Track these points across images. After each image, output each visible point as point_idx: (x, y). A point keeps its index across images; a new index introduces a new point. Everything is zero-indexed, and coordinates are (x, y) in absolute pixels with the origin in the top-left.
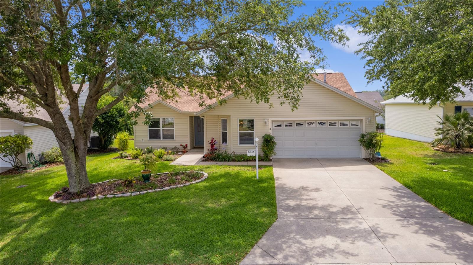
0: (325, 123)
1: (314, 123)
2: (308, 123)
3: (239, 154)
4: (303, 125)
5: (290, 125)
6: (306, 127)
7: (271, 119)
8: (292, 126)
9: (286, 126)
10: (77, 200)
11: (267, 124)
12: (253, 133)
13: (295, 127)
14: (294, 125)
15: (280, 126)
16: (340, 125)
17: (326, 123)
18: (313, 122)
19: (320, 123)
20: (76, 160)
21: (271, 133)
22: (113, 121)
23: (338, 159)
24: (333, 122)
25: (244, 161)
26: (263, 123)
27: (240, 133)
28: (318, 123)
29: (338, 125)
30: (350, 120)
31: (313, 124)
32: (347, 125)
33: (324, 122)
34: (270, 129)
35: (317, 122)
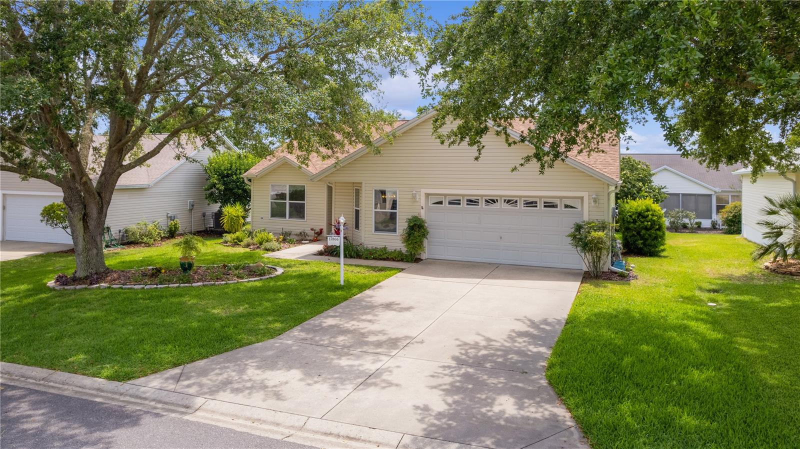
0: (516, 202)
1: (497, 200)
2: (486, 201)
3: (370, 247)
4: (478, 203)
5: (455, 202)
6: (484, 206)
7: (424, 191)
8: (459, 204)
9: (450, 203)
10: (72, 287)
11: (418, 200)
12: (396, 213)
13: (466, 206)
14: (464, 203)
15: (441, 203)
16: (543, 206)
17: (518, 202)
18: (495, 198)
19: (509, 201)
20: (84, 232)
21: (423, 215)
22: (239, 189)
23: (537, 268)
24: (531, 200)
25: (374, 259)
26: (410, 196)
27: (375, 212)
28: (505, 200)
29: (540, 206)
30: (561, 198)
31: (495, 202)
32: (556, 206)
33: (515, 199)
34: (422, 208)
35: (503, 199)
